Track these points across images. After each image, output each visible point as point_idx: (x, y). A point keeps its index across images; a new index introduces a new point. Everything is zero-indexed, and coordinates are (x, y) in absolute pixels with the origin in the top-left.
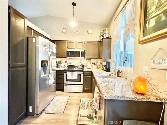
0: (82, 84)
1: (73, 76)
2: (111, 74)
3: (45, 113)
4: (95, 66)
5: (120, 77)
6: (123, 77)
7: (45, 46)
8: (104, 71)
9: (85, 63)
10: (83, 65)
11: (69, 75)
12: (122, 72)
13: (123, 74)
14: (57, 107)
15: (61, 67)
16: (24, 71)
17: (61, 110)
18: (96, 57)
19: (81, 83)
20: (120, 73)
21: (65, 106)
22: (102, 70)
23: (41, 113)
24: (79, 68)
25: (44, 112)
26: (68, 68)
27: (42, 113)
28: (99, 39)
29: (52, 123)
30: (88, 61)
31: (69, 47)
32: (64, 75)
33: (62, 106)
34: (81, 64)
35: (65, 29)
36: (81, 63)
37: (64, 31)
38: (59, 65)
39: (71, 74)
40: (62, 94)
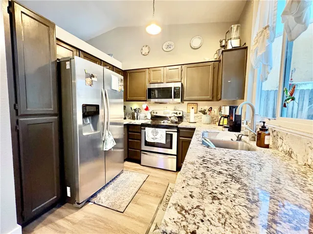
0: (176, 154)
1: (156, 137)
2: (240, 136)
3: (94, 203)
4: (205, 118)
5: (267, 146)
6: (277, 148)
7: (92, 76)
8: (224, 129)
9: (185, 111)
10: (181, 115)
11: (150, 134)
12: (275, 134)
13: (279, 140)
14: (118, 194)
15: (140, 119)
16: (53, 123)
17: (122, 203)
18: (209, 97)
19: (174, 151)
20: (266, 137)
21: (133, 194)
22: (219, 125)
23: (88, 201)
24: (172, 122)
25: (94, 200)
26: (151, 121)
27: (90, 202)
28: (216, 56)
29: (96, 229)
30: (191, 107)
31: (152, 81)
32: (140, 133)
33: (127, 194)
34: (177, 113)
35: (147, 46)
36: (175, 112)
37: (145, 50)
38: (136, 115)
39: (152, 132)
40: (135, 169)
